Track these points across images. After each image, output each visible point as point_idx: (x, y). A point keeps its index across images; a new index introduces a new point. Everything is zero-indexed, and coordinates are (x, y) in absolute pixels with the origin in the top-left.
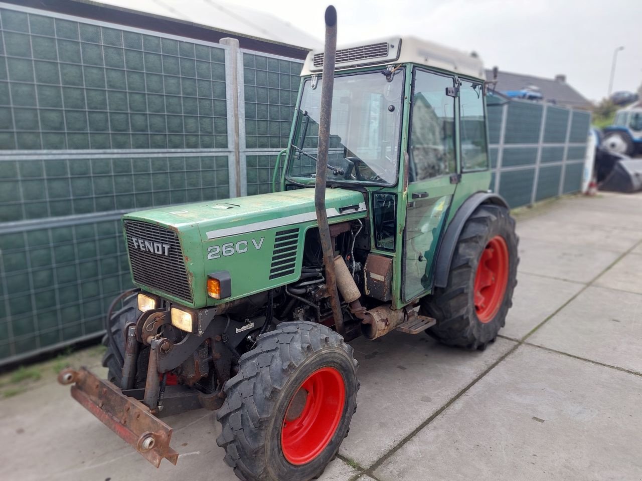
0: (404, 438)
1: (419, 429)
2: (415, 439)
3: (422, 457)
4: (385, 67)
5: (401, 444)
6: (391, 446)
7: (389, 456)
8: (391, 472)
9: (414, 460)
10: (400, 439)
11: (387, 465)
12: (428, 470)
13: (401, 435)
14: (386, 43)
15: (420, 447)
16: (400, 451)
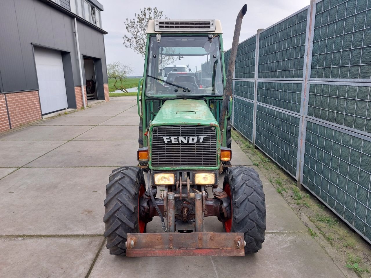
0: (97, 259)
1: (91, 269)
2: (91, 262)
3: (83, 254)
4: (208, 35)
5: (97, 255)
6: (103, 251)
7: (101, 247)
8: (96, 241)
9: (87, 251)
10: (99, 258)
11: (99, 243)
12: (77, 250)
13: (100, 260)
14: (209, 22)
15: (86, 259)
16: (97, 252)
